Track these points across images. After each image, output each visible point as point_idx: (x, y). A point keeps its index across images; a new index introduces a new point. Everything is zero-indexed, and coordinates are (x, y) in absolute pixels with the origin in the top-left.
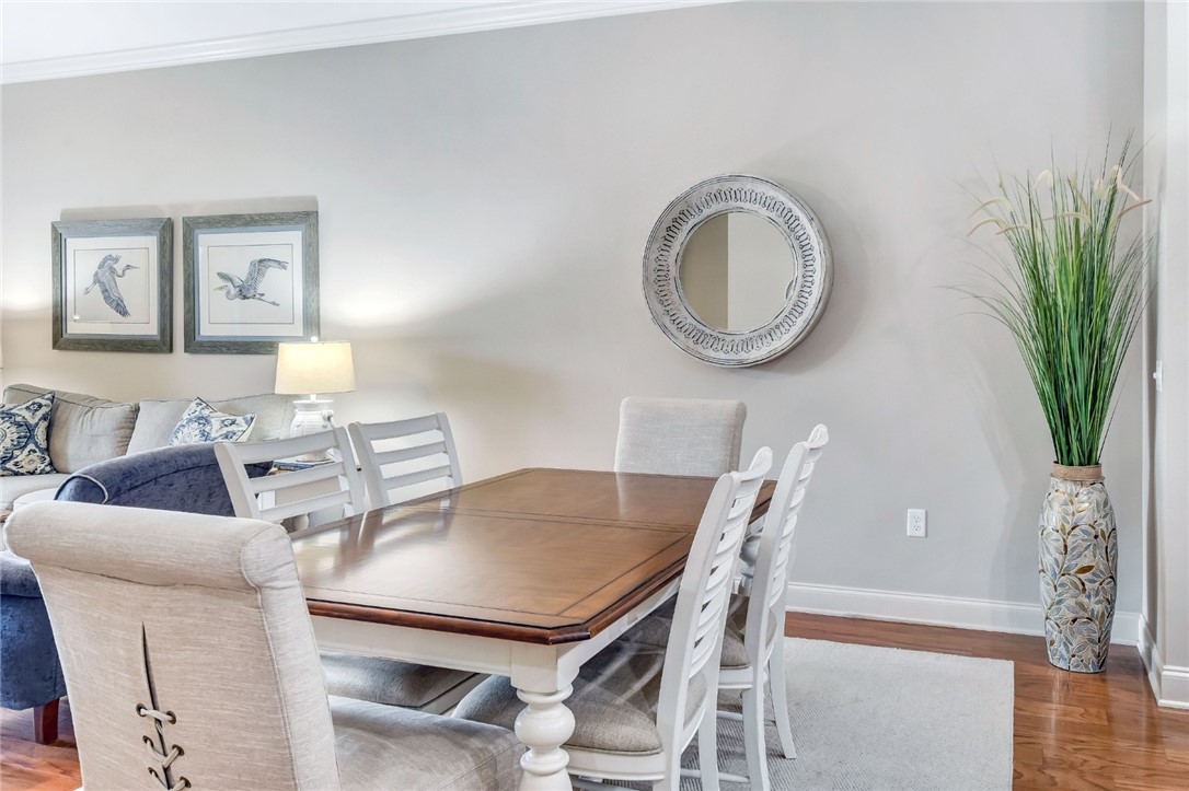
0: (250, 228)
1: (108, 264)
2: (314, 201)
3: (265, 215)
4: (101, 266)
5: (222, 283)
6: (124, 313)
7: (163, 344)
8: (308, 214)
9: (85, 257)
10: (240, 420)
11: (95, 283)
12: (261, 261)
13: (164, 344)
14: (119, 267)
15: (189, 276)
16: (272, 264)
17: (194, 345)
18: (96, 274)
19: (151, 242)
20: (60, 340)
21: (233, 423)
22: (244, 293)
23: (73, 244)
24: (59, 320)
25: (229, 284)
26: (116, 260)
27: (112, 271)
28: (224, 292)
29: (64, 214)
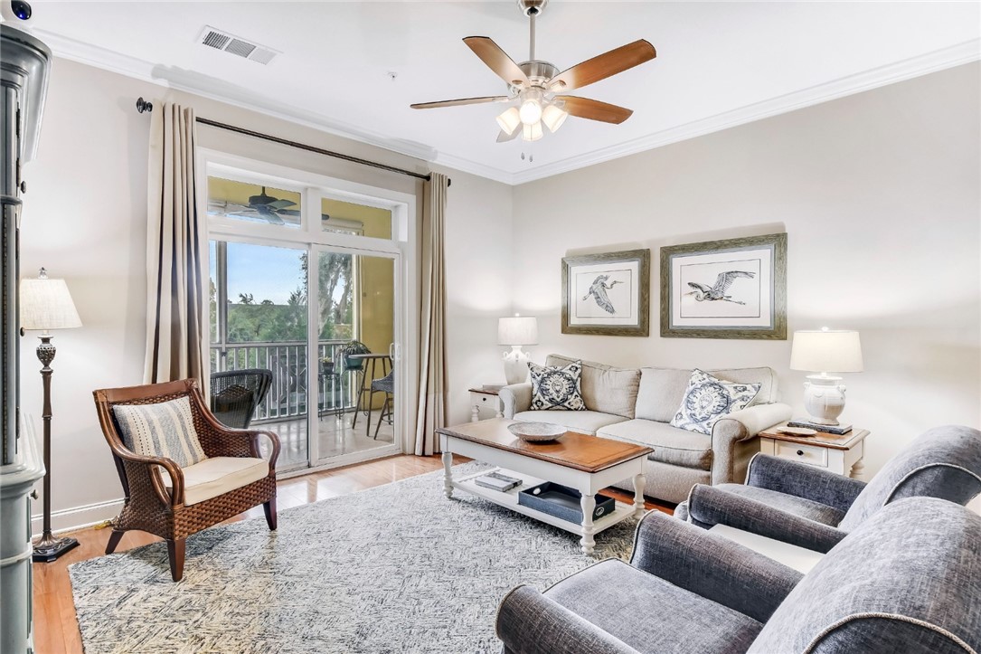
0: (719, 250)
1: (601, 282)
2: (783, 227)
3: (736, 240)
4: (595, 283)
5: (692, 290)
6: (612, 311)
7: (642, 330)
8: (778, 235)
9: (584, 277)
10: (749, 387)
11: (590, 293)
12: (729, 273)
13: (644, 331)
14: (608, 283)
15: (665, 286)
16: (739, 274)
17: (668, 331)
18: (591, 288)
19: (634, 265)
20: (567, 328)
21: (745, 389)
22: (710, 296)
23: (575, 270)
24: (566, 316)
25: (699, 290)
26: (606, 278)
27: (603, 285)
28: (695, 295)
29: (568, 253)
